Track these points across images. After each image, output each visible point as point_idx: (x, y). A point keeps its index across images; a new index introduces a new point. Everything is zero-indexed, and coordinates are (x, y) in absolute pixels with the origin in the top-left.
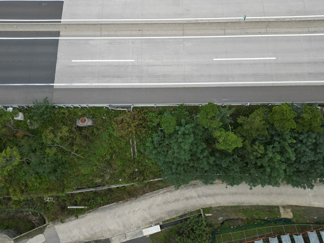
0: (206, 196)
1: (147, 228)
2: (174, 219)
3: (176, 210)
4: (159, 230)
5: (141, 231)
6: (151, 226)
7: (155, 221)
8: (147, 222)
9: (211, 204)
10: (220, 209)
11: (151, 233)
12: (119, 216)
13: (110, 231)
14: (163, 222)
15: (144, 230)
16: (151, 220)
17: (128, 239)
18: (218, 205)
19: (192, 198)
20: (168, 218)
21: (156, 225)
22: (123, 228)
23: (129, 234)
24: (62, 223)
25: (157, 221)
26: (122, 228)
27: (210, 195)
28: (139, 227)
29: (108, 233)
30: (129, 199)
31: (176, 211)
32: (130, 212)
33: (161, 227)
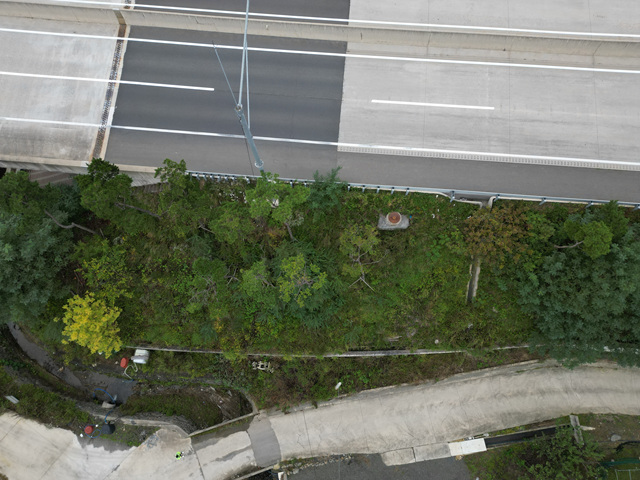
0: (582, 391)
1: (458, 441)
2: (514, 429)
3: (519, 413)
4: (483, 448)
5: (446, 447)
6: (467, 439)
7: (475, 430)
8: (458, 429)
9: (591, 408)
10: (611, 419)
11: (467, 452)
12: (400, 413)
13: (382, 438)
14: (491, 433)
15: (451, 445)
16: (467, 427)
17: (419, 459)
18: (608, 412)
19: (552, 391)
20: (501, 427)
21: (476, 437)
22: (408, 437)
23: (420, 449)
24: (286, 413)
25: (480, 429)
26: (406, 437)
27: (590, 391)
28: (441, 438)
29: (379, 443)
30: (421, 381)
31: (520, 416)
32: (422, 407)
33: (488, 442)
